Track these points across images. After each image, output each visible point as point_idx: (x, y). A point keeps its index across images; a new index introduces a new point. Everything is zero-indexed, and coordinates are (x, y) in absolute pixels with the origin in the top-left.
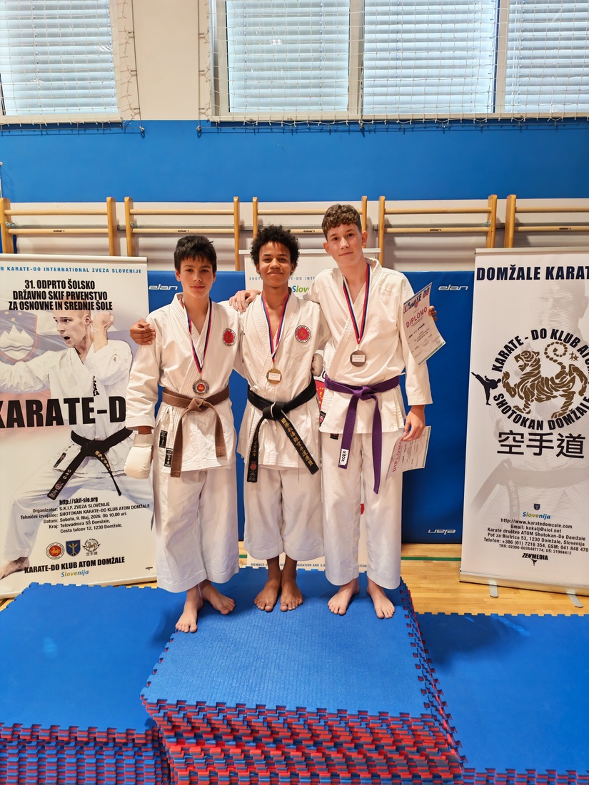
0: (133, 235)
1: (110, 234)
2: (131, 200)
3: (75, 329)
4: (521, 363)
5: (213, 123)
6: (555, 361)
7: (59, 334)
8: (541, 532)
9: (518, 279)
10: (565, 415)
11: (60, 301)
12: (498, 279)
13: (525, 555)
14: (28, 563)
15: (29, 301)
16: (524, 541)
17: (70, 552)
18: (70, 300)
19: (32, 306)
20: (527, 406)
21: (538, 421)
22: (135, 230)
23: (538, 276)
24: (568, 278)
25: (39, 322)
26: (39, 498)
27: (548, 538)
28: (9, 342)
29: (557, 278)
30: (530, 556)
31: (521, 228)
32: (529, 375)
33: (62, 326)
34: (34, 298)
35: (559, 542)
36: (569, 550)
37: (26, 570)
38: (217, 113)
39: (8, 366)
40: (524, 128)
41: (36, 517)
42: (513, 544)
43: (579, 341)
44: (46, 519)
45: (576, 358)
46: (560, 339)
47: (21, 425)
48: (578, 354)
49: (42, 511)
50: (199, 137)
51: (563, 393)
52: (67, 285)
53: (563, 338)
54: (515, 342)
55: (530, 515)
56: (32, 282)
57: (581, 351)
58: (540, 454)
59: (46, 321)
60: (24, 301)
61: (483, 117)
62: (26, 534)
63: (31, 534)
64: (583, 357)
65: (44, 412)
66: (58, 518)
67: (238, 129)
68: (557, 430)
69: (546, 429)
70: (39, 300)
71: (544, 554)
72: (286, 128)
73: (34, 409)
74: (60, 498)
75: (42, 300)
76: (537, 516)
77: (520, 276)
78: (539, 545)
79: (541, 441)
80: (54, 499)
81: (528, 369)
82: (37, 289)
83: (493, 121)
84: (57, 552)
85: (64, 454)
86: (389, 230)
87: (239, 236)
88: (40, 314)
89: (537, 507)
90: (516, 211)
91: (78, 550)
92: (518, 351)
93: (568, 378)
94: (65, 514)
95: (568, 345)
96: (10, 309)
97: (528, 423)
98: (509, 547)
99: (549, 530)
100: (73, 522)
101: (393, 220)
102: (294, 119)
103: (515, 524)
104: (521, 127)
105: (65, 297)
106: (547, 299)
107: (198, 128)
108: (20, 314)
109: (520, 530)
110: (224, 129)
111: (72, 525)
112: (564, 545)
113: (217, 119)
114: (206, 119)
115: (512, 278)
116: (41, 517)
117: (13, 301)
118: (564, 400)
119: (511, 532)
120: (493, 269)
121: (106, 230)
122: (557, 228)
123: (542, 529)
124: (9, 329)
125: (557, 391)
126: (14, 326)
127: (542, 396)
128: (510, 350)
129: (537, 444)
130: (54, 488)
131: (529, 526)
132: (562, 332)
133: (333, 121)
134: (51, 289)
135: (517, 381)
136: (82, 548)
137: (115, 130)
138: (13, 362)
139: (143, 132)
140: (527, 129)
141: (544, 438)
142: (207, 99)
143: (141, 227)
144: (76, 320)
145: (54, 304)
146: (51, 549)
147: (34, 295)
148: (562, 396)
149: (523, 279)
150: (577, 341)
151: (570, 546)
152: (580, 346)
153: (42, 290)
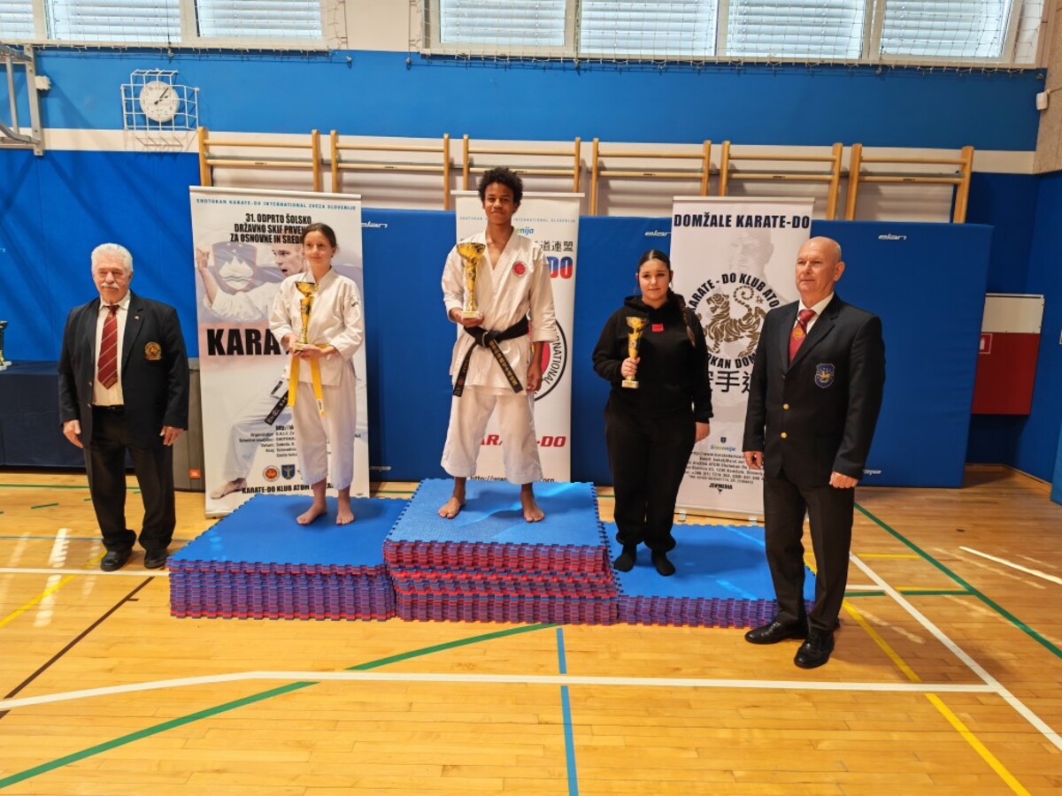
0: (339, 170)
1: (315, 168)
2: (337, 134)
3: (292, 262)
4: (712, 305)
5: (424, 56)
6: (743, 304)
7: (277, 266)
8: (726, 463)
9: (711, 225)
10: (751, 354)
11: (278, 234)
12: (693, 225)
13: (712, 485)
14: (246, 484)
15: (249, 233)
16: (711, 472)
17: (285, 475)
18: (288, 234)
19: (253, 238)
20: (716, 345)
21: (726, 361)
22: (341, 165)
23: (730, 223)
24: (756, 226)
25: (259, 254)
26: (257, 422)
27: (732, 469)
28: (231, 273)
29: (746, 226)
30: (716, 486)
31: (735, 175)
32: (719, 317)
33: (281, 259)
34: (254, 231)
35: (742, 472)
36: (751, 480)
37: (244, 490)
38: (427, 45)
39: (229, 296)
40: (742, 72)
41: (254, 440)
42: (702, 475)
43: (764, 285)
44: (263, 443)
45: (761, 301)
46: (748, 283)
47: (241, 352)
48: (763, 297)
49: (259, 435)
50: (409, 69)
51: (748, 334)
52: (285, 219)
53: (750, 282)
54: (707, 286)
55: (717, 448)
56: (252, 215)
57: (766, 294)
58: (727, 390)
59: (265, 254)
60: (245, 233)
61: (701, 59)
62: (244, 456)
63: (249, 457)
64: (768, 300)
65: (262, 341)
66: (275, 442)
67: (450, 63)
68: (743, 368)
69: (733, 367)
70: (259, 233)
71: (729, 483)
72: (499, 63)
73: (253, 338)
74: (277, 423)
75: (262, 233)
76: (723, 448)
77: (714, 224)
78: (725, 475)
79: (729, 378)
80: (271, 424)
81: (719, 311)
82: (257, 223)
83: (710, 64)
84: (273, 474)
85: (281, 383)
86: (603, 173)
87: (449, 174)
88: (260, 246)
89: (723, 440)
90: (730, 158)
91: (292, 474)
92: (710, 294)
93: (754, 320)
94: (280, 439)
95: (755, 289)
96: (232, 241)
97: (717, 362)
98: (698, 477)
99: (735, 462)
100: (288, 447)
101: (608, 163)
102: (508, 55)
103: (704, 456)
104: (739, 70)
105: (283, 231)
106: (736, 246)
107: (408, 60)
108: (241, 246)
109: (708, 462)
110: (435, 62)
111: (288, 450)
112: (747, 475)
113: (428, 52)
114: (416, 51)
115: (705, 225)
116: (258, 440)
117: (234, 233)
118: (750, 340)
119: (700, 463)
120: (689, 216)
121: (311, 164)
122: (771, 176)
123: (727, 461)
124: (230, 260)
125: (743, 331)
126: (235, 258)
127: (731, 337)
128: (703, 293)
129: (725, 381)
130: (271, 415)
131: (717, 458)
132: (750, 277)
133: (546, 58)
134: (270, 223)
135: (709, 322)
136: (296, 472)
137: (319, 59)
138: (233, 292)
139: (350, 63)
140: (745, 73)
141: (732, 376)
142: (418, 31)
143: (346, 162)
144: (294, 254)
145: (272, 237)
146: (268, 471)
147: (254, 228)
148: (748, 336)
149: (716, 226)
150: (763, 284)
151: (752, 476)
152: (765, 290)
153: (262, 223)
